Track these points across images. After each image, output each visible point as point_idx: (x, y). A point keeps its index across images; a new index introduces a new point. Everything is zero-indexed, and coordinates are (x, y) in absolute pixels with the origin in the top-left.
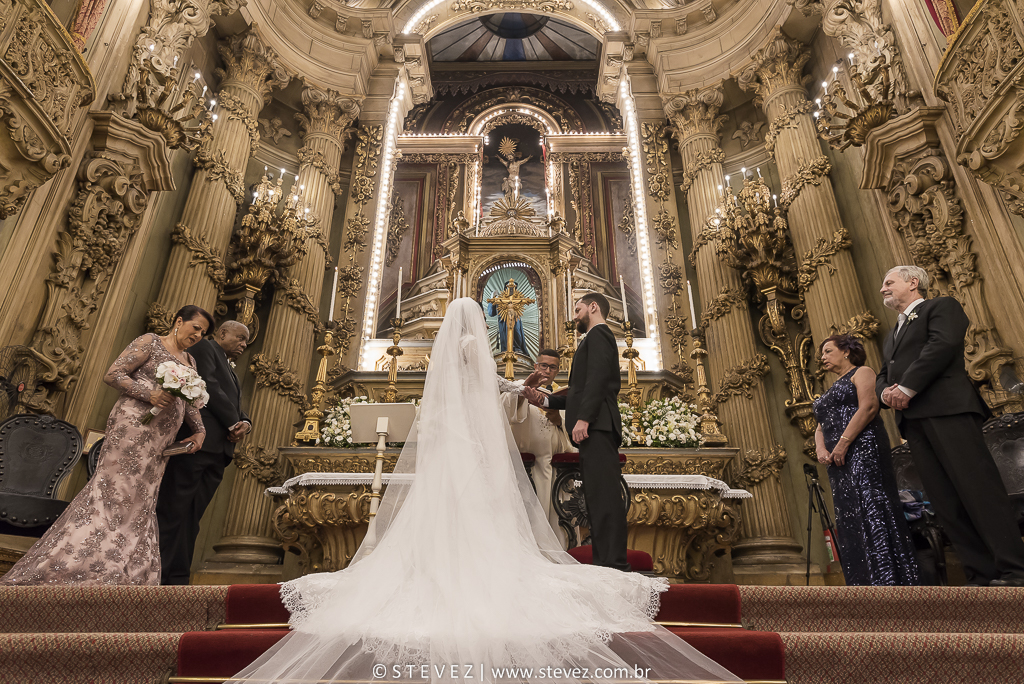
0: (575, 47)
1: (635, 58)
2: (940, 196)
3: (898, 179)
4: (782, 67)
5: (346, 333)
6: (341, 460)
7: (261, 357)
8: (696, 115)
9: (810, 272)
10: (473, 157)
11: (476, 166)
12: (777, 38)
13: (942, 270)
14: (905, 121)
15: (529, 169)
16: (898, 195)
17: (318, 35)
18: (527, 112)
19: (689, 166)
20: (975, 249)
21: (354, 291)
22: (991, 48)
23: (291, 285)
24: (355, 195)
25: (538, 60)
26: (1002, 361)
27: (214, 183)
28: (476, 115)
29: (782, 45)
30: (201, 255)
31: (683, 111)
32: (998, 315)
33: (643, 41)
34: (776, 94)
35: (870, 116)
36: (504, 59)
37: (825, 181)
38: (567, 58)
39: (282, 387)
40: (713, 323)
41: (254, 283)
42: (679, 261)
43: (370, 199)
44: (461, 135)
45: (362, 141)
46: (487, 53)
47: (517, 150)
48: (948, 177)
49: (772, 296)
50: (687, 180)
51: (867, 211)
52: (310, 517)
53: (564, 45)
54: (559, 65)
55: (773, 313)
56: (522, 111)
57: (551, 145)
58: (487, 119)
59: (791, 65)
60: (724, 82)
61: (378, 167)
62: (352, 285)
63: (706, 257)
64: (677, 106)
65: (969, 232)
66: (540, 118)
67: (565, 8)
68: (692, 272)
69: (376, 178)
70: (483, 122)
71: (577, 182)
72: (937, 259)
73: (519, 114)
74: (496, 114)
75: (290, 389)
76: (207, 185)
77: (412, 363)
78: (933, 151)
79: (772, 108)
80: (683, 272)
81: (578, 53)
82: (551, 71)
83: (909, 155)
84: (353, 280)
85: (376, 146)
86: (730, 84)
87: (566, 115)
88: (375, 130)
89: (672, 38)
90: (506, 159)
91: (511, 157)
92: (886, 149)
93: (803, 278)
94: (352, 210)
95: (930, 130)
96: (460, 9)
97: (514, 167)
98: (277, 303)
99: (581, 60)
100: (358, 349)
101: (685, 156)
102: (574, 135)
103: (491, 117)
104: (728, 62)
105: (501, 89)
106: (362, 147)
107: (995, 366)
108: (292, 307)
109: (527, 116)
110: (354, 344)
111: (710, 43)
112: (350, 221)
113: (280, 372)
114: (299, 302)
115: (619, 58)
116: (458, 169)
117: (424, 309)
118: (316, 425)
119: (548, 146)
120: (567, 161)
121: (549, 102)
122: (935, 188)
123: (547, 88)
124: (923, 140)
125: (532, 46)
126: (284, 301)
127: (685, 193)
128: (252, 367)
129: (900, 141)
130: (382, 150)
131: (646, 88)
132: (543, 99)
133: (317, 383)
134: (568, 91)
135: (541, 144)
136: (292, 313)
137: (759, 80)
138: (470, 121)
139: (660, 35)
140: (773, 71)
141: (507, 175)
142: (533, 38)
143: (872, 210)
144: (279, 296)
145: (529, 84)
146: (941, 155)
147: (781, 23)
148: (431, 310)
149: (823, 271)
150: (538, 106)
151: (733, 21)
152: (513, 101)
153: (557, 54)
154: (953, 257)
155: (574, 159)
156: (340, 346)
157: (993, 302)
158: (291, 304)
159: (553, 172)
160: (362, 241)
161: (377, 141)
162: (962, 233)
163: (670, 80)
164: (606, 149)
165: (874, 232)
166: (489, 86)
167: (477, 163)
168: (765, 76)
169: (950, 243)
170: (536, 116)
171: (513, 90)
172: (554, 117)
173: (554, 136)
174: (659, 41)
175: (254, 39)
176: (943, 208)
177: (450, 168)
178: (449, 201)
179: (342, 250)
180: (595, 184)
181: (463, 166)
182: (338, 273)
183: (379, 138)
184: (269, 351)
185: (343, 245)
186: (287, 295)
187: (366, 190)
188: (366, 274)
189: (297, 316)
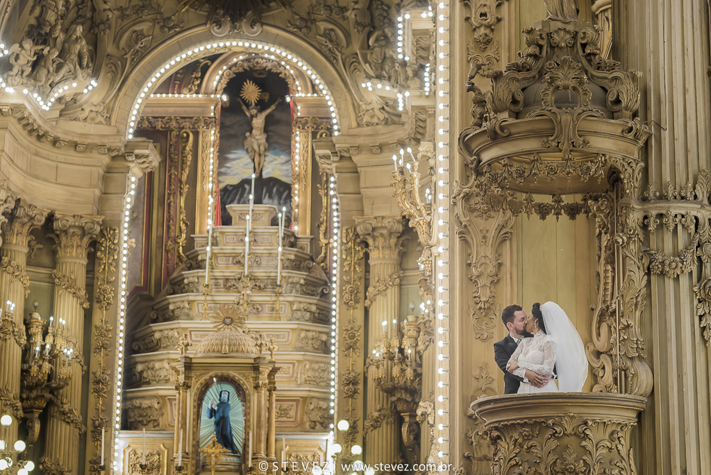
7: (46, 460)
10: (208, 122)
11: (213, 134)
17: (61, 158)
18: (272, 57)
21: (104, 393)
23: (62, 403)
24: (99, 302)
27: (8, 341)
28: (212, 62)
30: (9, 403)
41: (38, 407)
43: (110, 306)
45: (102, 245)
56: (266, 55)
61: (117, 272)
62: (103, 389)
69: (115, 283)
74: (236, 58)
76: (4, 344)
77: (151, 451)
84: (103, 384)
85: (113, 250)
88: (112, 232)
91: (254, 110)
94: (98, 317)
98: (53, 417)
100: (110, 442)
103: (230, 62)
106: (102, 251)
108: (64, 420)
110: (107, 438)
112: (96, 327)
113: (62, 473)
114: (69, 417)
116: (191, 139)
126: (58, 415)
128: (41, 468)
135: (288, 101)
136: (64, 425)
141: (251, 130)
144: (54, 410)
158: (63, 418)
160: (108, 347)
161: (114, 245)
175: (22, 209)
179: (92, 355)
181: (196, 134)
182: (91, 376)
183: (116, 242)
184: (51, 455)
185: (92, 350)
186: (60, 412)
187: (109, 299)
188: (112, 376)
189: (68, 427)
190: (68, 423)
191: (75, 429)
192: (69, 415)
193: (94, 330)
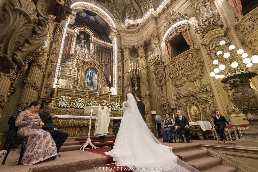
0: (101, 22)
1: (118, 34)
2: (164, 78)
3: (158, 73)
4: (142, 48)
5: (50, 76)
6: (61, 110)
7: (28, 79)
8: (127, 50)
9: (143, 83)
10: (74, 36)
11: (75, 39)
12: (143, 43)
13: (162, 89)
14: (161, 66)
15: (86, 42)
16: (158, 76)
18: (88, 31)
19: (125, 58)
20: (167, 87)
21: (53, 66)
22: (177, 63)
23: (39, 62)
24: (55, 42)
25: (92, 21)
26: (168, 103)
28: (76, 27)
29: (143, 44)
31: (126, 48)
32: (168, 97)
33: (121, 32)
34: (141, 51)
35: (157, 63)
36: (85, 18)
37: (146, 68)
38: (98, 23)
39: (35, 88)
40: (126, 87)
41: (29, 60)
42: (121, 75)
43: (59, 44)
44: (73, 30)
45: (58, 29)
46: (82, 15)
47: (84, 38)
48: (165, 76)
49: (136, 85)
50: (124, 61)
51: (151, 76)
52: (59, 125)
53: (99, 21)
54: (96, 24)
55: (136, 88)
56: (87, 30)
57: (92, 40)
58: (79, 29)
59: (144, 48)
60: (133, 46)
61: (62, 37)
63: (126, 76)
64: (125, 47)
65: (166, 84)
66: (91, 33)
67: (105, 17)
68: (123, 77)
69: (61, 40)
70: (78, 29)
71: (97, 50)
72: (161, 87)
73: (86, 31)
74: (81, 29)
75: (37, 88)
77: (67, 85)
78: (164, 72)
79: (140, 54)
80: (121, 77)
81: (101, 24)
82: (95, 25)
83: (160, 70)
84: (53, 63)
85: (61, 31)
86: (134, 46)
87: (96, 35)
88: (62, 28)
89: (125, 34)
90: (81, 39)
91: (83, 39)
92: (157, 68)
93: (141, 84)
94: (54, 46)
95: (164, 69)
96: (83, 6)
97: (83, 41)
99: (101, 25)
100: (54, 80)
101: (124, 56)
102: (97, 40)
103: (80, 29)
104: (134, 42)
105: (83, 23)
106: (58, 31)
107: (167, 104)
108: (39, 68)
109: (88, 32)
110: (52, 79)
111: (131, 37)
112: (53, 48)
113: (35, 84)
114: (41, 67)
115: (116, 33)
116: (71, 38)
117: (64, 70)
118: (55, 102)
119: (91, 40)
120: (95, 44)
121: (93, 31)
122: (163, 77)
123: (93, 28)
124: (163, 69)
125: (92, 18)
126: (36, 65)
127: (124, 63)
128: (25, 81)
129: (160, 68)
130: (63, 33)
131: (119, 41)
132: (92, 29)
133: (55, 92)
134: (98, 30)
135: (90, 39)
136: (38, 69)
137: (138, 48)
138: (75, 28)
139: (124, 33)
140: (141, 48)
141: (81, 42)
142: (93, 17)
143: (152, 76)
145: (90, 25)
146: (165, 72)
147: (144, 40)
148: (66, 71)
149: (145, 83)
150: (90, 30)
151: (136, 36)
152: (85, 27)
153: (97, 22)
154: (164, 87)
155: (96, 44)
156: (49, 79)
157: (168, 95)
158: (39, 67)
159: (92, 46)
160: (56, 54)
161: (62, 31)
162: (165, 84)
163: (124, 41)
164: (103, 45)
165: (152, 79)
166: (81, 22)
167: (75, 38)
168: (140, 48)
169: (164, 85)
170: (90, 32)
171: (86, 25)
172: (94, 34)
173: (93, 38)
174: (123, 33)
176: (164, 80)
177: (69, 37)
178: (68, 44)
179: (51, 55)
180: (100, 51)
181: (72, 37)
182: (49, 60)
183: (63, 30)
184: (31, 78)
185: (51, 54)
186: (37, 64)
187: (59, 42)
188: (57, 62)
189: (40, 70)
190: (40, 69)
191: (42, 72)
192: (41, 66)
193: (52, 49)
